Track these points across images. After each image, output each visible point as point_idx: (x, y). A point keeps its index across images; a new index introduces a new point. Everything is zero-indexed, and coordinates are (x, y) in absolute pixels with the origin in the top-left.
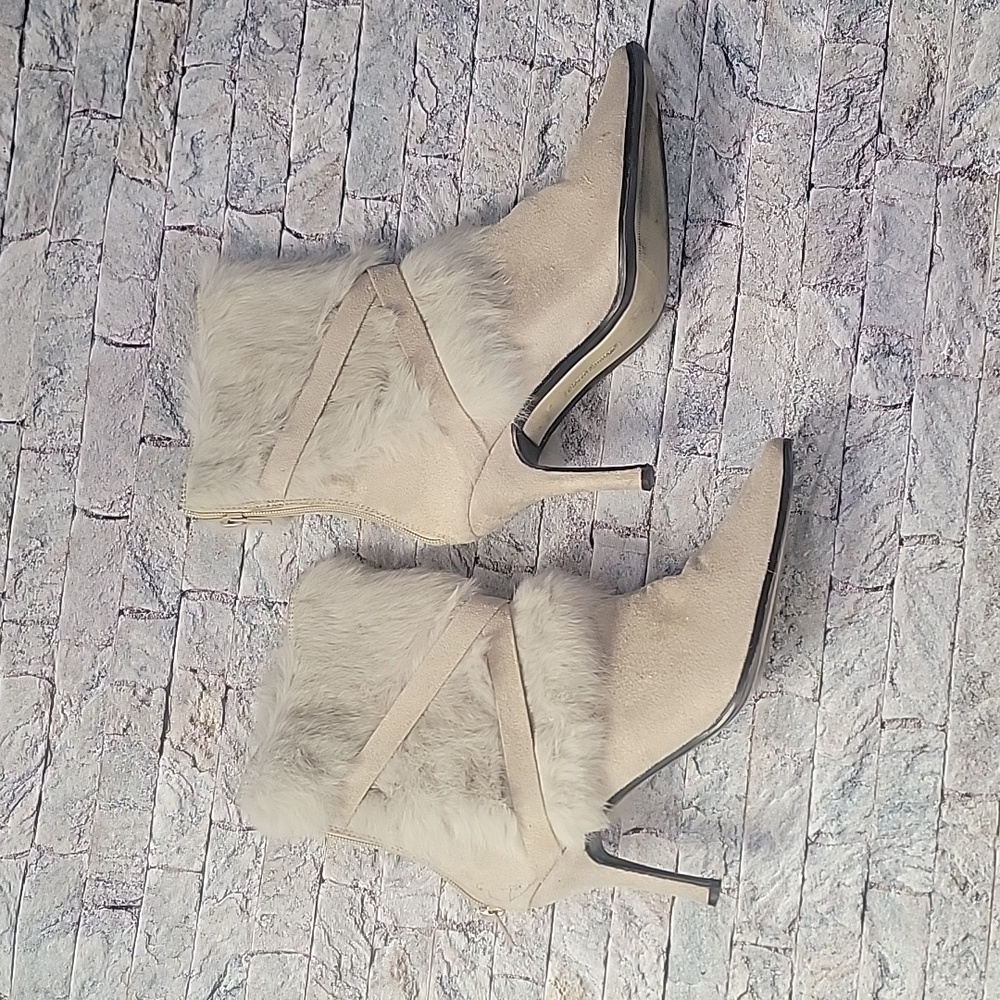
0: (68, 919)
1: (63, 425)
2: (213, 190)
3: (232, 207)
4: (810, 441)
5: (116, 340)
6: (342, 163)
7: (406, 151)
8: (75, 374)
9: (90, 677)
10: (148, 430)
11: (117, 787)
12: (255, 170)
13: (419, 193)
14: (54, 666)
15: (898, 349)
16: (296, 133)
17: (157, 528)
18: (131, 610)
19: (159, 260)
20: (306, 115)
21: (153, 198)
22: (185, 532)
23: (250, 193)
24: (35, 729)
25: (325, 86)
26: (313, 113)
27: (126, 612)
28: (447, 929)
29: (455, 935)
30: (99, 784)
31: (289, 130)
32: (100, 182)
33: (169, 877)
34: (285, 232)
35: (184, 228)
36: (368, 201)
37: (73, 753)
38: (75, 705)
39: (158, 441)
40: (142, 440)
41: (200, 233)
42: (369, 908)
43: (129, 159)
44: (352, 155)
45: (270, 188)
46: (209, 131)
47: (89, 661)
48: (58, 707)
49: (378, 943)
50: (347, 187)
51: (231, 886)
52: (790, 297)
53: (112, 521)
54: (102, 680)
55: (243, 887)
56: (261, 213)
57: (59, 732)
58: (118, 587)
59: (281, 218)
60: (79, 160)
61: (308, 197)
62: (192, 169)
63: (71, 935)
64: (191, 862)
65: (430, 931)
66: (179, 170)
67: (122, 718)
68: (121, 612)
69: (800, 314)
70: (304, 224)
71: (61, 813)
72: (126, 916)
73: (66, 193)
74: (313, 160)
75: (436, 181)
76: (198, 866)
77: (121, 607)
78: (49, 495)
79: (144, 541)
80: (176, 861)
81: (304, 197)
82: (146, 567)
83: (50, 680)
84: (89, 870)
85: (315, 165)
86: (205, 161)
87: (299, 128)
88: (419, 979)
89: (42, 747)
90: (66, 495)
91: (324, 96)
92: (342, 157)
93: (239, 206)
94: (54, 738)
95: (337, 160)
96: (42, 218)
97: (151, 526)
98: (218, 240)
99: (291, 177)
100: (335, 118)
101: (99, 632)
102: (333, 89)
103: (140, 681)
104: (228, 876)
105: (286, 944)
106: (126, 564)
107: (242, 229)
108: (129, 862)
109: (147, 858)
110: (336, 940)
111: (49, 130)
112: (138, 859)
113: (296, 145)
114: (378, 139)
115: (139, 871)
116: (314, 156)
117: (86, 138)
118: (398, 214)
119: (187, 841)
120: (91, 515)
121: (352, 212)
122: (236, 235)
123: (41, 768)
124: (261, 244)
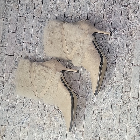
0: (6, 109)
1: (5, 43)
2: (24, 11)
4: (104, 43)
5: (12, 32)
6: (41, 7)
7: (50, 5)
8: (7, 36)
9: (9, 77)
10: (16, 44)
11: (13, 91)
12: (30, 8)
13: (52, 11)
14: (4, 75)
15: (116, 30)
17: (18, 57)
18: (14, 68)
19: (17, 21)
20: (37, 1)
21: (17, 12)
22: (21, 57)
23: (29, 11)
24: (2, 84)
28: (56, 110)
29: (57, 111)
30: (10, 91)
31: (34, 3)
32: (10, 11)
33: (19, 103)
34: (34, 17)
35: (21, 16)
36: (45, 12)
37: (7, 87)
38: (7, 81)
39: (17, 45)
40: (15, 45)
41: (23, 17)
42: (45, 107)
43: (14, 7)
44: (43, 6)
45: (32, 11)
46: (24, 3)
47: (9, 75)
48: (5, 81)
49: (47, 112)
50: (42, 10)
52: (102, 24)
53: (12, 56)
54: (11, 77)
55: (29, 105)
56: (31, 14)
57: (5, 84)
58: (12, 65)
59: (33, 15)
60: (7, 8)
62: (22, 8)
63: (7, 111)
64: (22, 101)
65: (53, 110)
66: (20, 8)
67: (13, 82)
68: (13, 68)
69: (103, 26)
71: (5, 95)
72: (14, 108)
73: (6, 12)
75: (54, 9)
78: (3, 53)
79: (16, 59)
80: (20, 101)
81: (37, 12)
82: (16, 62)
83: (4, 77)
84: (9, 102)
85: (38, 8)
86: (23, 7)
87: (36, 3)
88: (52, 117)
89: (3, 86)
90: (5, 53)
93: (28, 13)
94: (4, 85)
96: (3, 16)
98: (25, 18)
99: (35, 9)
101: (10, 71)
103: (15, 77)
104: (27, 103)
105: (35, 112)
106: (14, 62)
107: (28, 16)
108: (14, 101)
109: (16, 101)
110: (41, 112)
111: (4, 4)
113: (36, 5)
114: (46, 4)
115: (15, 103)
116: (38, 6)
117: (8, 5)
118: (49, 14)
119: (22, 99)
120: (9, 55)
121: (43, 14)
122: (27, 17)
123: (2, 89)
124: (31, 18)
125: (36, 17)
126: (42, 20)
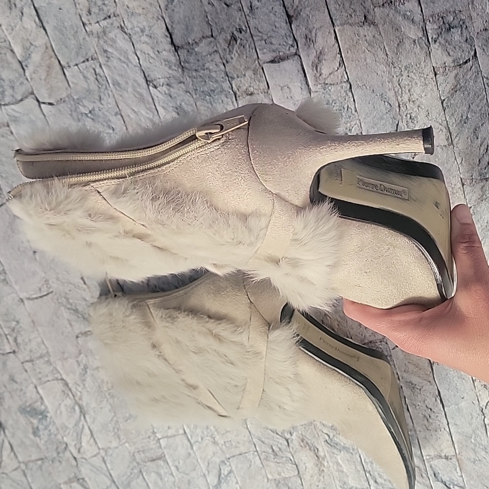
0: (136, 471)
3: (3, 105)
6: (50, 49)
7: (84, 24)
9: (81, 370)
10: (34, 246)
11: (124, 411)
13: (106, 47)
14: (59, 373)
15: (455, 23)
16: (13, 43)
17: (70, 290)
18: (82, 334)
20: (12, 30)
22: (84, 286)
23: (9, 92)
24: (69, 402)
25: (13, 5)
26: (16, 27)
27: (80, 335)
30: (115, 413)
31: (8, 43)
33: (171, 440)
34: (42, 106)
36: (79, 65)
37: (93, 405)
38: (82, 385)
40: (35, 252)
44: (54, 41)
45: (18, 84)
47: (76, 364)
48: (73, 390)
49: (288, 436)
50: (62, 62)
51: (202, 435)
52: (370, 17)
53: (45, 297)
54: (88, 370)
55: (208, 433)
56: (22, 100)
57: (80, 399)
58: (68, 326)
59: (35, 98)
61: (43, 78)
63: (141, 477)
64: (177, 431)
65: (311, 423)
67: (107, 382)
68: (77, 337)
69: (380, 26)
70: (50, 96)
71: (104, 431)
72: (161, 462)
74: (33, 55)
75: (111, 35)
76: (181, 432)
77: (76, 334)
78: (5, 299)
79: (67, 299)
80: (171, 432)
81: (41, 79)
82: (76, 311)
83: (62, 379)
84: (132, 449)
85: (36, 57)
87: (13, 39)
88: (316, 444)
89: (77, 408)
90: (14, 295)
91: (16, 12)
92: (49, 45)
93: (7, 102)
94: (80, 402)
95: (47, 48)
97: (67, 291)
98: (8, 128)
99: (26, 71)
100: (30, 22)
101: (72, 349)
102: (19, 5)
104: (199, 431)
105: (243, 449)
106: (66, 314)
107: (17, 115)
108: (148, 440)
109: (156, 436)
110: (266, 441)
112: (152, 438)
113: (18, 50)
114: (63, 24)
115: (155, 442)
116: (32, 52)
118: (100, 66)
120: (33, 299)
121: (73, 76)
122: (16, 120)
123: (82, 418)
124: (33, 118)
125: (50, 104)
126: (84, 106)
